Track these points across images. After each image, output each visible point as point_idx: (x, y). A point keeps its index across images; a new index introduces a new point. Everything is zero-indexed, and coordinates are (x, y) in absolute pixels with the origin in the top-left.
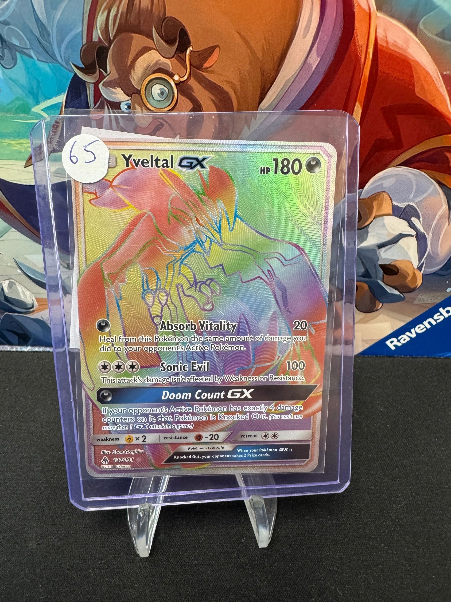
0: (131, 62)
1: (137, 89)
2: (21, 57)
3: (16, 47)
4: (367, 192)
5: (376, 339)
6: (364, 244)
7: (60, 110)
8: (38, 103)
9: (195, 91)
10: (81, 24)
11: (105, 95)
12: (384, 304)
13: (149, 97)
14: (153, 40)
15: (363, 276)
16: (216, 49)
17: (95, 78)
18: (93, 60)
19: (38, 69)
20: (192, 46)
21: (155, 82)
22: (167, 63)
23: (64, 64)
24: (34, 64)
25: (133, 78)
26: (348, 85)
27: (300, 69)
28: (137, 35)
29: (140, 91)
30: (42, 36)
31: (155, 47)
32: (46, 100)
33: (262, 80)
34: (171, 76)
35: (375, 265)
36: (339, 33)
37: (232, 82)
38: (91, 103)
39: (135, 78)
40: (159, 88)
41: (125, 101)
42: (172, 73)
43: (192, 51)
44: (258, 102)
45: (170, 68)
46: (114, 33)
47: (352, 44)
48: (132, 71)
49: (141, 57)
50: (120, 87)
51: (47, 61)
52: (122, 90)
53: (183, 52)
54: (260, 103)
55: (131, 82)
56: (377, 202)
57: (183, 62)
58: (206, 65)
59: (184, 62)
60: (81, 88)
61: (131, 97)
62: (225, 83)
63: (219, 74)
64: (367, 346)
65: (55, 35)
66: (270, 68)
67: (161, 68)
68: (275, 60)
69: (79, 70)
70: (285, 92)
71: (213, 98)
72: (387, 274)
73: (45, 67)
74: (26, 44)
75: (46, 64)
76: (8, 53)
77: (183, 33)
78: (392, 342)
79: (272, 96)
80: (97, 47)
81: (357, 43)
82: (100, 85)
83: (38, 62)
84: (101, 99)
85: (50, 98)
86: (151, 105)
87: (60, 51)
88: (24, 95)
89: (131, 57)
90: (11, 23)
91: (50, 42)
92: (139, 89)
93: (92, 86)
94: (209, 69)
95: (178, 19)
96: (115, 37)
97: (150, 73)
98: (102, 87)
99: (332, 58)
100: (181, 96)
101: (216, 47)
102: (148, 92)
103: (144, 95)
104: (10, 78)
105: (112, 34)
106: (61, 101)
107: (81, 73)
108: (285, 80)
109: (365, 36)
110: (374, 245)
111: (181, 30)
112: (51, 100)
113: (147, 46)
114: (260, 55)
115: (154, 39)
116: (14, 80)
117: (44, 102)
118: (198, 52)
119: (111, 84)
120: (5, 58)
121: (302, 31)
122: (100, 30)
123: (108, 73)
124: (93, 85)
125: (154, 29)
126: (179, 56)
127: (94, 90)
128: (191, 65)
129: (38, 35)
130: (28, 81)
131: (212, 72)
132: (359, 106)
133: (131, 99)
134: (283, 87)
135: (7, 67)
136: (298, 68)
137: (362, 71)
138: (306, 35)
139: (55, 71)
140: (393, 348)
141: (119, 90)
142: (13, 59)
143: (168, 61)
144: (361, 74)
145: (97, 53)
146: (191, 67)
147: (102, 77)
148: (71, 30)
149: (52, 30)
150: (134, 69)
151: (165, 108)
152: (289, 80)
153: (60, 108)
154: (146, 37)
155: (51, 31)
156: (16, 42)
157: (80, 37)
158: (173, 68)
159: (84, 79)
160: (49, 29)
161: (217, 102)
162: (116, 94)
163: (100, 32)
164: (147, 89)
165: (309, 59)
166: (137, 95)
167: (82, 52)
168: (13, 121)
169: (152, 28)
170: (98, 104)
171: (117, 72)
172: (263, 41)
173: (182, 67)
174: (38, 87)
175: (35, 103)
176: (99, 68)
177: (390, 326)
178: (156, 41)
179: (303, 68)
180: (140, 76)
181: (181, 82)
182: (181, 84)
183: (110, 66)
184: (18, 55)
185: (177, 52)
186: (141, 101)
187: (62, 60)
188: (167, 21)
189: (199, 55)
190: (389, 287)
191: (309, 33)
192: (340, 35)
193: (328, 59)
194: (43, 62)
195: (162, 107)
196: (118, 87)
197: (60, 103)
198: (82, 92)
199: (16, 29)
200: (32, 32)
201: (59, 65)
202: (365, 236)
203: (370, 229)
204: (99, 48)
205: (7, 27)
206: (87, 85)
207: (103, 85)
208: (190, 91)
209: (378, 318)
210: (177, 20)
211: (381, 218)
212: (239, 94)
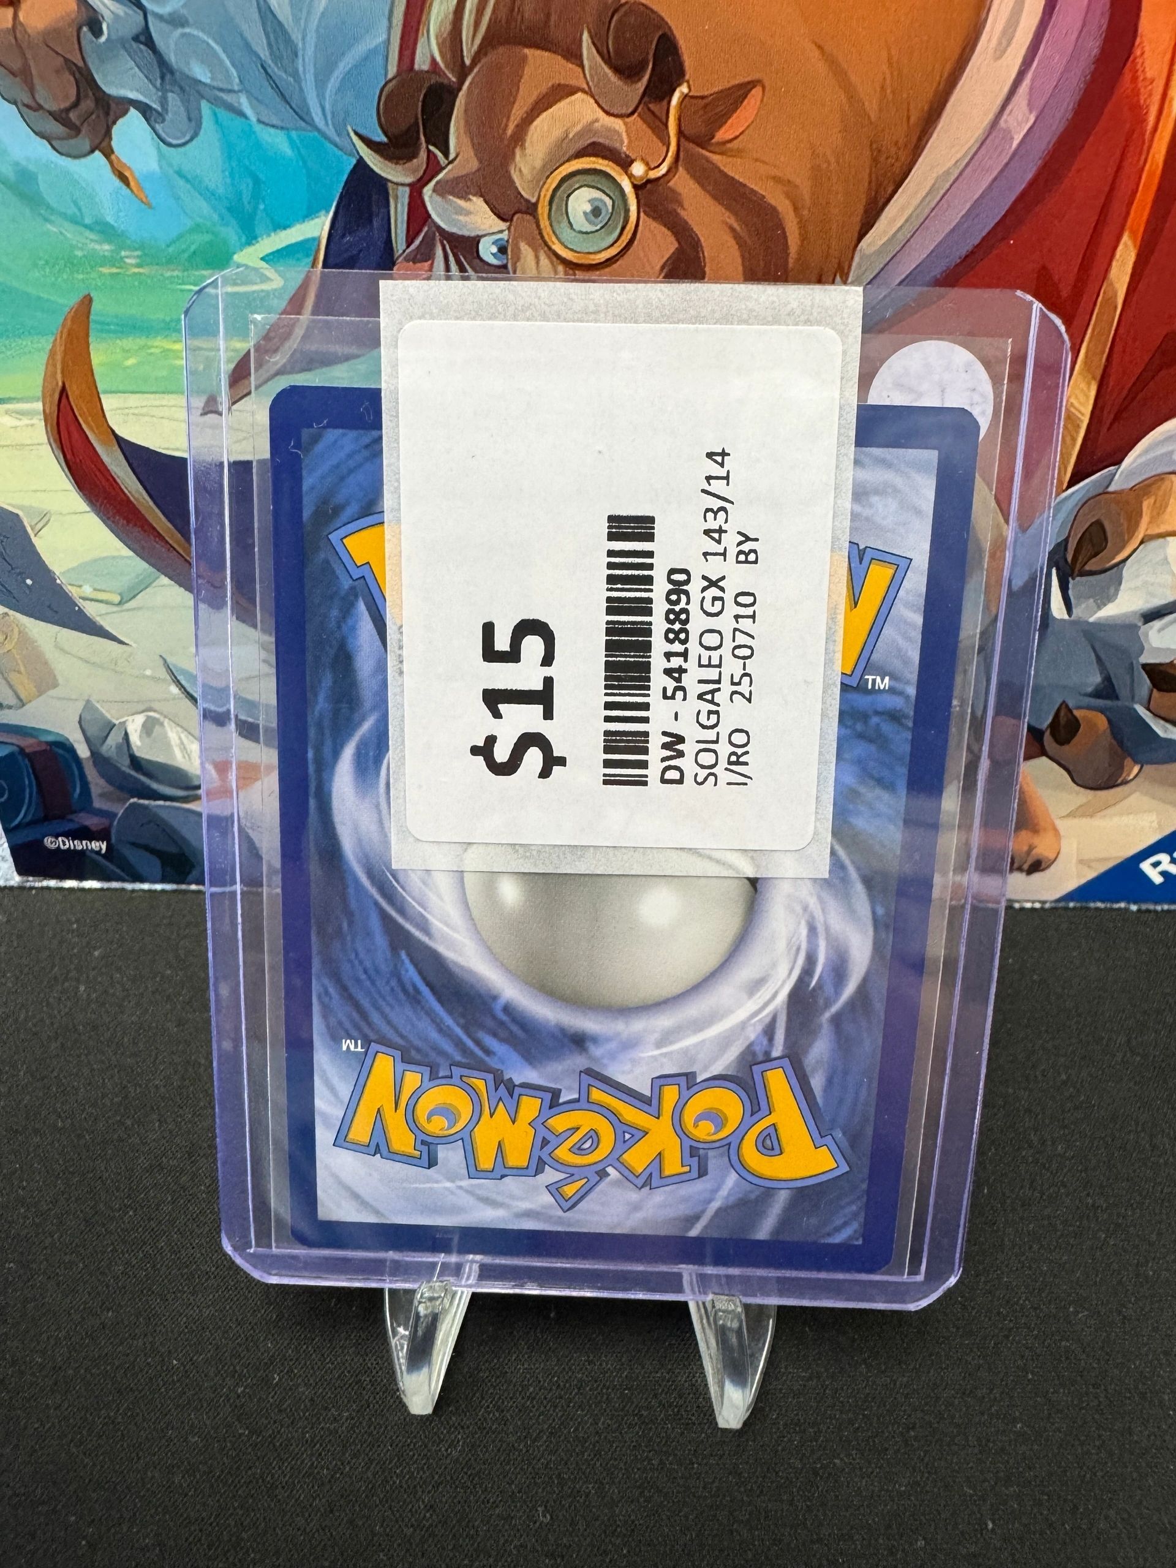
0: (517, 126)
1: (527, 201)
2: (215, 114)
3: (201, 88)
4: (1131, 473)
5: (1116, 858)
6: (1110, 611)
7: (311, 258)
8: (251, 239)
9: (686, 204)
10: (385, 22)
11: (439, 215)
12: (1145, 767)
13: (559, 222)
14: (582, 66)
15: (1097, 694)
16: (753, 91)
17: (414, 171)
18: (412, 121)
19: (258, 145)
20: (688, 82)
21: (578, 182)
22: (617, 128)
23: (331, 132)
24: (249, 133)
25: (520, 171)
26: (1107, 189)
27: (977, 145)
28: (538, 52)
29: (535, 205)
30: (277, 58)
31: (585, 86)
32: (275, 230)
33: (873, 176)
34: (625, 164)
35: (1131, 667)
36: (1093, 46)
37: (789, 181)
38: (399, 241)
39: (525, 171)
40: (590, 197)
41: (493, 233)
42: (627, 156)
43: (686, 95)
44: (856, 235)
45: (622, 142)
46: (475, 47)
47: (1127, 75)
48: (518, 151)
49: (545, 114)
50: (482, 196)
51: (283, 125)
52: (486, 202)
53: (661, 99)
54: (859, 240)
55: (512, 182)
56: (1152, 500)
57: (658, 126)
58: (721, 135)
59: (663, 127)
60: (375, 197)
61: (511, 220)
62: (771, 183)
63: (756, 160)
64: (1091, 875)
65: (310, 51)
66: (896, 143)
67: (600, 144)
68: (913, 119)
69: (371, 149)
70: (933, 205)
71: (736, 226)
72: (1160, 690)
73: (278, 141)
74: (228, 76)
75: (279, 131)
76: (179, 103)
77: (667, 47)
78: (1156, 864)
79: (894, 220)
80: (426, 85)
81: (1139, 73)
82: (427, 191)
83: (258, 128)
84: (426, 229)
85: (285, 228)
86: (562, 244)
87: (321, 97)
88: (216, 217)
89: (518, 112)
90: (191, 20)
91: (295, 74)
92: (534, 200)
93: (404, 194)
94: (729, 145)
95: (655, 7)
96: (475, 60)
97: (566, 158)
98: (431, 197)
99: (1069, 115)
100: (649, 221)
101: (752, 84)
102: (557, 209)
103: (546, 216)
104: (180, 174)
105: (469, 51)
106: (316, 234)
107: (377, 157)
108: (935, 175)
109: (1165, 54)
110: (1134, 613)
111: (660, 37)
112: (288, 231)
113: (562, 82)
114: (872, 107)
115: (586, 63)
116: (189, 177)
117: (269, 235)
118: (703, 97)
119: (459, 188)
120: (169, 117)
121: (994, 42)
122: (437, 38)
123: (452, 156)
124: (407, 189)
125: (586, 36)
126: (649, 109)
127: (409, 204)
128: (680, 133)
129: (264, 53)
130: (228, 181)
131: (739, 153)
132: (1130, 243)
133: (509, 228)
134: (927, 194)
135: (174, 142)
136: (972, 141)
137: (1145, 147)
138: (1004, 51)
139: (303, 151)
140: (1158, 880)
141: (478, 204)
142: (190, 119)
143: (618, 124)
144: (1143, 157)
145: (424, 101)
146: (682, 140)
147: (433, 168)
148: (356, 39)
149: (303, 39)
150: (523, 147)
151: (600, 252)
152: (947, 173)
153: (313, 253)
154: (564, 57)
155: (300, 45)
156: (200, 73)
157: (380, 59)
158: (630, 142)
159: (383, 174)
160: (296, 36)
161: (743, 234)
162: (468, 213)
163: (438, 44)
164: (556, 200)
165: (1005, 117)
166: (528, 217)
167: (383, 99)
168: (182, 291)
169: (581, 35)
170: (417, 242)
171: (476, 155)
172: (885, 67)
173: (655, 138)
174: (256, 196)
175: (244, 239)
176: (428, 142)
177: (1155, 825)
178: (591, 68)
179: (988, 142)
180: (538, 164)
181: (649, 181)
182: (649, 186)
183: (458, 138)
184: (205, 106)
185: (646, 99)
186: (537, 232)
187: (327, 124)
188: (626, 14)
189: (705, 106)
190: (1162, 722)
191: (1013, 45)
192: (1095, 51)
193: (1058, 115)
194: (273, 126)
195: (591, 250)
196: (474, 195)
197: (314, 239)
198: (374, 209)
199: (205, 38)
200: (248, 46)
201: (316, 134)
202: (1112, 590)
203: (1127, 571)
204: (430, 88)
205: (180, 31)
206: (391, 192)
207: (434, 191)
208: (672, 206)
209: (1126, 802)
210: (652, 10)
211: (1161, 540)
212: (805, 212)
